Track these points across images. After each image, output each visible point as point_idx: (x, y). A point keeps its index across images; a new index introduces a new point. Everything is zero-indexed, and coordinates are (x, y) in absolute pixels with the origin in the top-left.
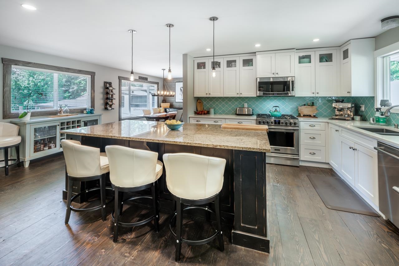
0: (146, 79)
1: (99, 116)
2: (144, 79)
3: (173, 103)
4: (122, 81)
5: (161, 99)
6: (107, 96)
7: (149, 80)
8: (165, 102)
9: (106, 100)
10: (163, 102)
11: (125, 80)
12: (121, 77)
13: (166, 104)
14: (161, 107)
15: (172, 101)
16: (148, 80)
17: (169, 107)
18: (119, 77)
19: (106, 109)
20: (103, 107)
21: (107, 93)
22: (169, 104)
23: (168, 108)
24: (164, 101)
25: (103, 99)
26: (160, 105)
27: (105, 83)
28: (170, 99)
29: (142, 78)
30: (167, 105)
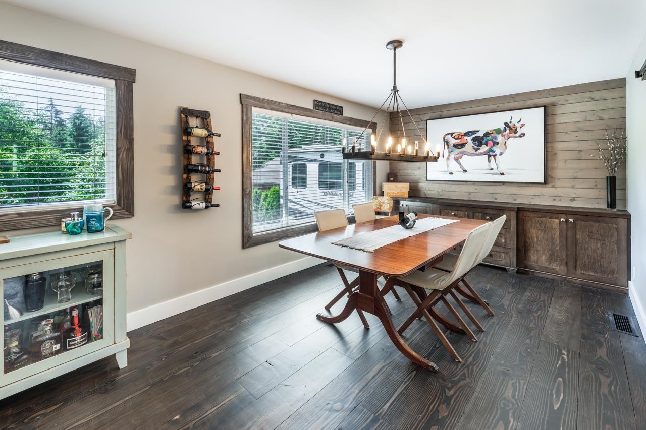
0: (338, 110)
1: (112, 246)
2: (330, 109)
3: (418, 183)
4: (254, 109)
5: (382, 167)
6: (189, 159)
7: (347, 113)
8: (395, 181)
9: (185, 176)
10: (388, 181)
11: (263, 108)
12: (248, 97)
13: (399, 185)
14: (382, 194)
15: (416, 178)
16: (344, 115)
17: (407, 196)
18: (240, 94)
19: (186, 206)
20: (176, 199)
21: (187, 151)
22: (407, 185)
23: (404, 199)
24: (392, 177)
25: (173, 170)
26: (381, 187)
27: (185, 113)
28: (409, 172)
29: (324, 107)
30: (402, 189)
